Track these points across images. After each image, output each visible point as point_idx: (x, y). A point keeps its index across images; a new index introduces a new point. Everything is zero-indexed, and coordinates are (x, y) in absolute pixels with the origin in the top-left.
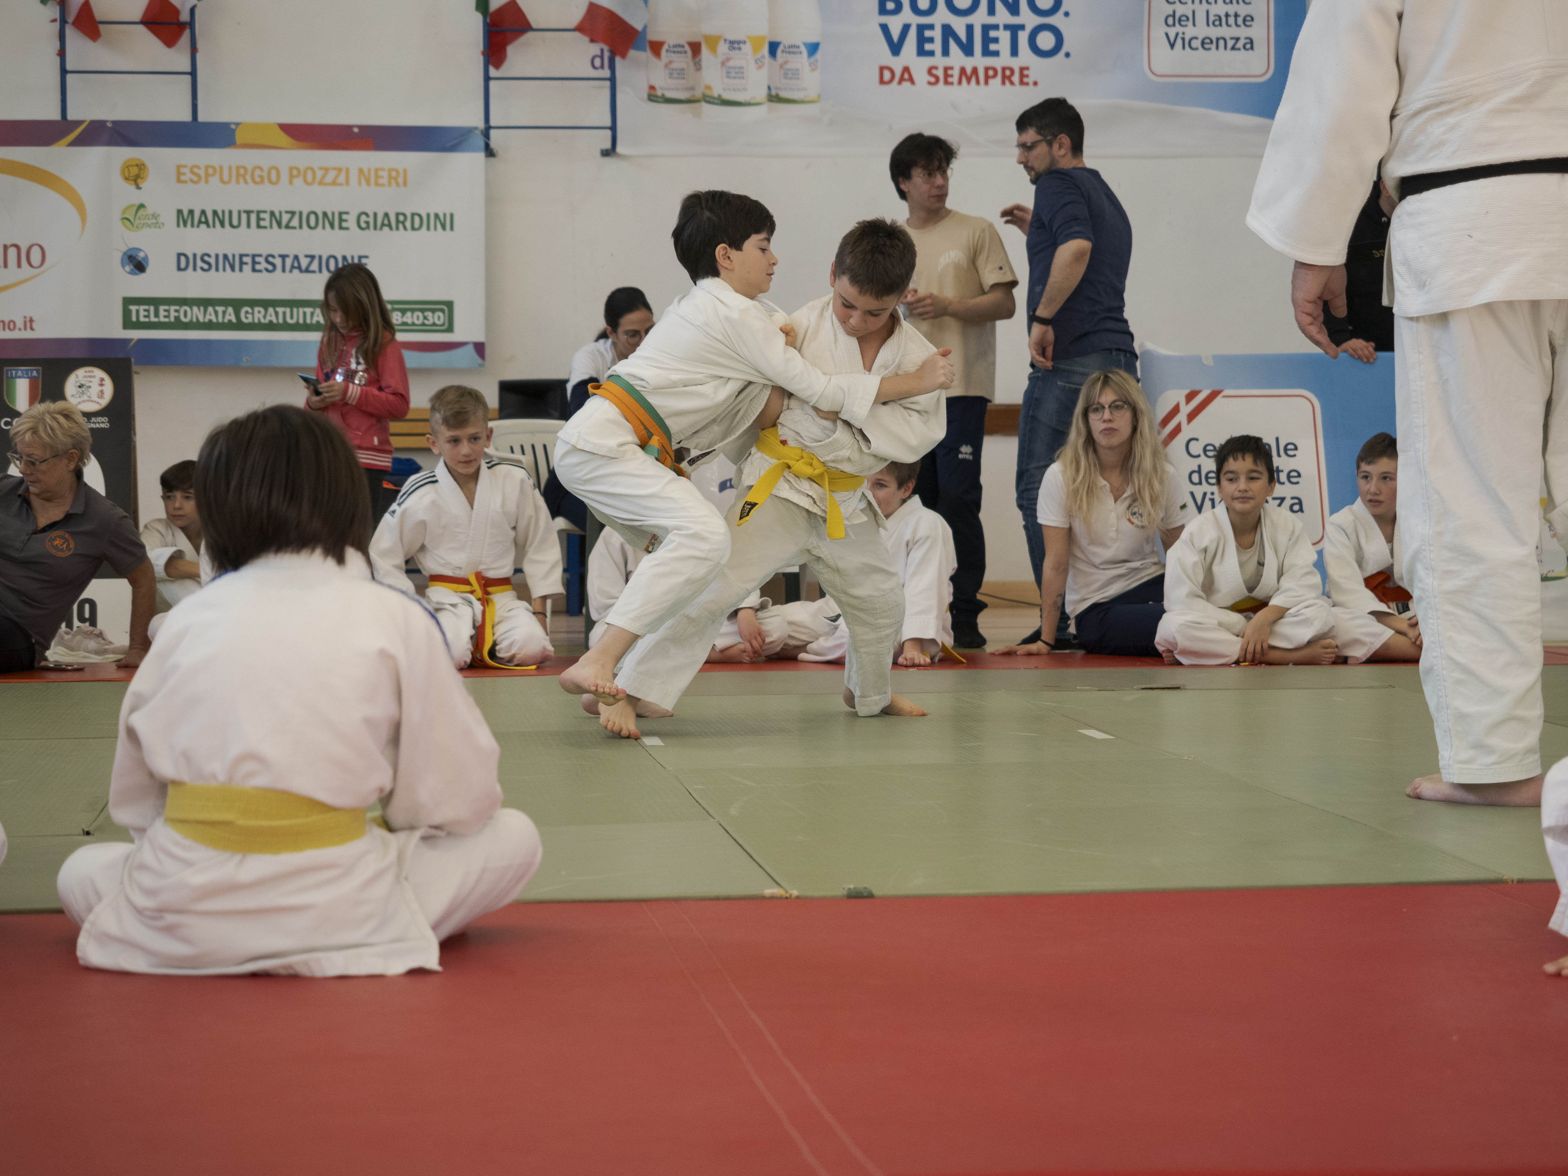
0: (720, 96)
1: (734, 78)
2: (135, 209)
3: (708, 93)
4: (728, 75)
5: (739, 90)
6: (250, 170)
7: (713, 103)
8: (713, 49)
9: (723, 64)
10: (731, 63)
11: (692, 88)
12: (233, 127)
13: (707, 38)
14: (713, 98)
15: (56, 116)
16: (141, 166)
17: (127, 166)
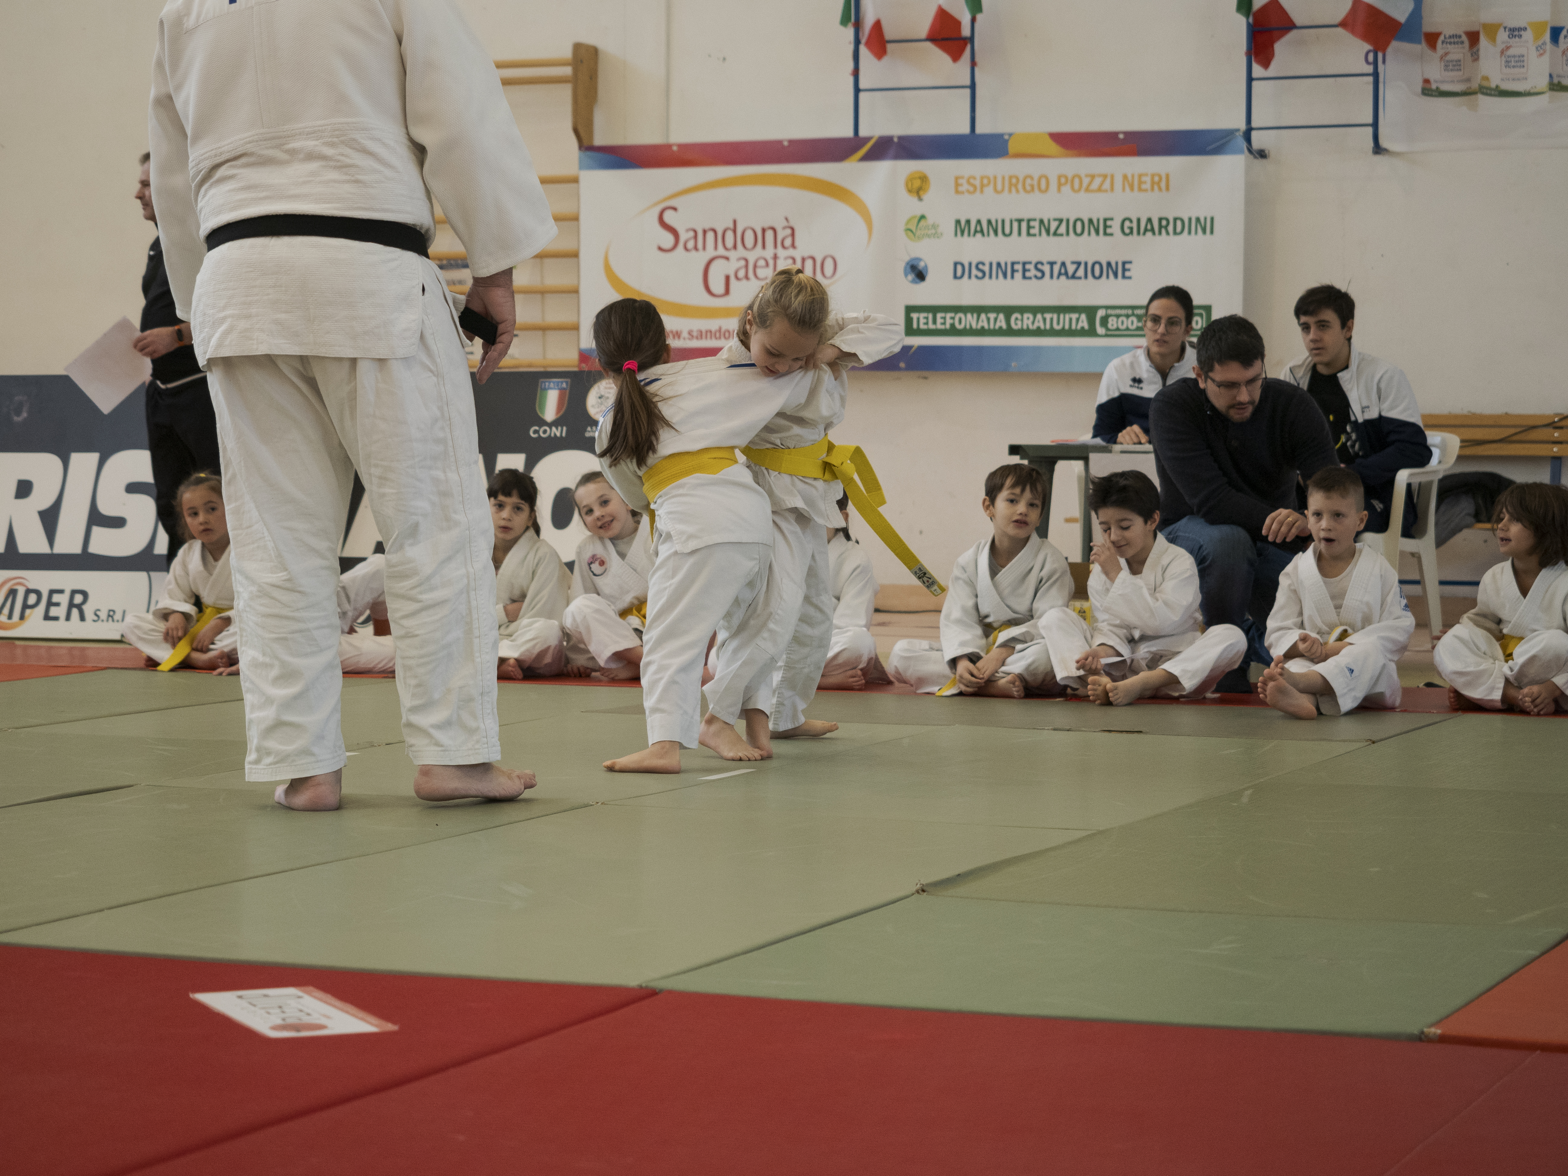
0: (1497, 87)
1: (1514, 67)
2: (916, 220)
3: (1485, 84)
4: (1508, 64)
5: (1518, 79)
6: (1021, 179)
7: (1490, 95)
8: (1493, 38)
9: (1502, 53)
10: (1511, 52)
11: (1468, 80)
12: (1006, 137)
13: (1485, 26)
14: (1491, 89)
15: (849, 133)
16: (924, 179)
17: (910, 180)
